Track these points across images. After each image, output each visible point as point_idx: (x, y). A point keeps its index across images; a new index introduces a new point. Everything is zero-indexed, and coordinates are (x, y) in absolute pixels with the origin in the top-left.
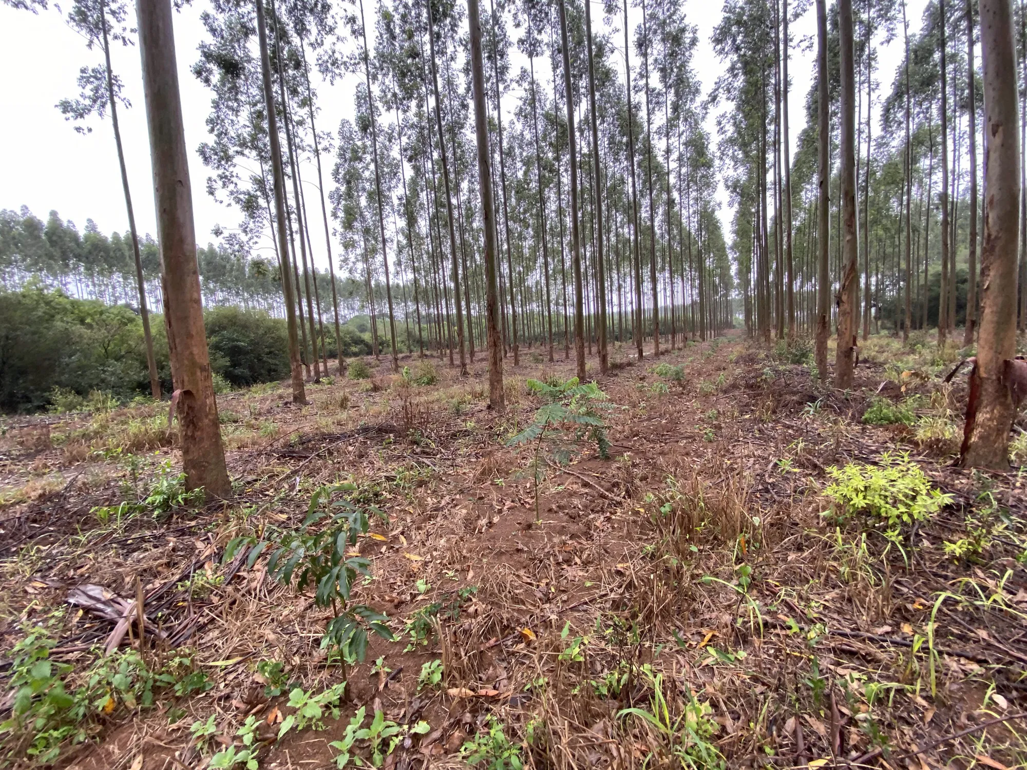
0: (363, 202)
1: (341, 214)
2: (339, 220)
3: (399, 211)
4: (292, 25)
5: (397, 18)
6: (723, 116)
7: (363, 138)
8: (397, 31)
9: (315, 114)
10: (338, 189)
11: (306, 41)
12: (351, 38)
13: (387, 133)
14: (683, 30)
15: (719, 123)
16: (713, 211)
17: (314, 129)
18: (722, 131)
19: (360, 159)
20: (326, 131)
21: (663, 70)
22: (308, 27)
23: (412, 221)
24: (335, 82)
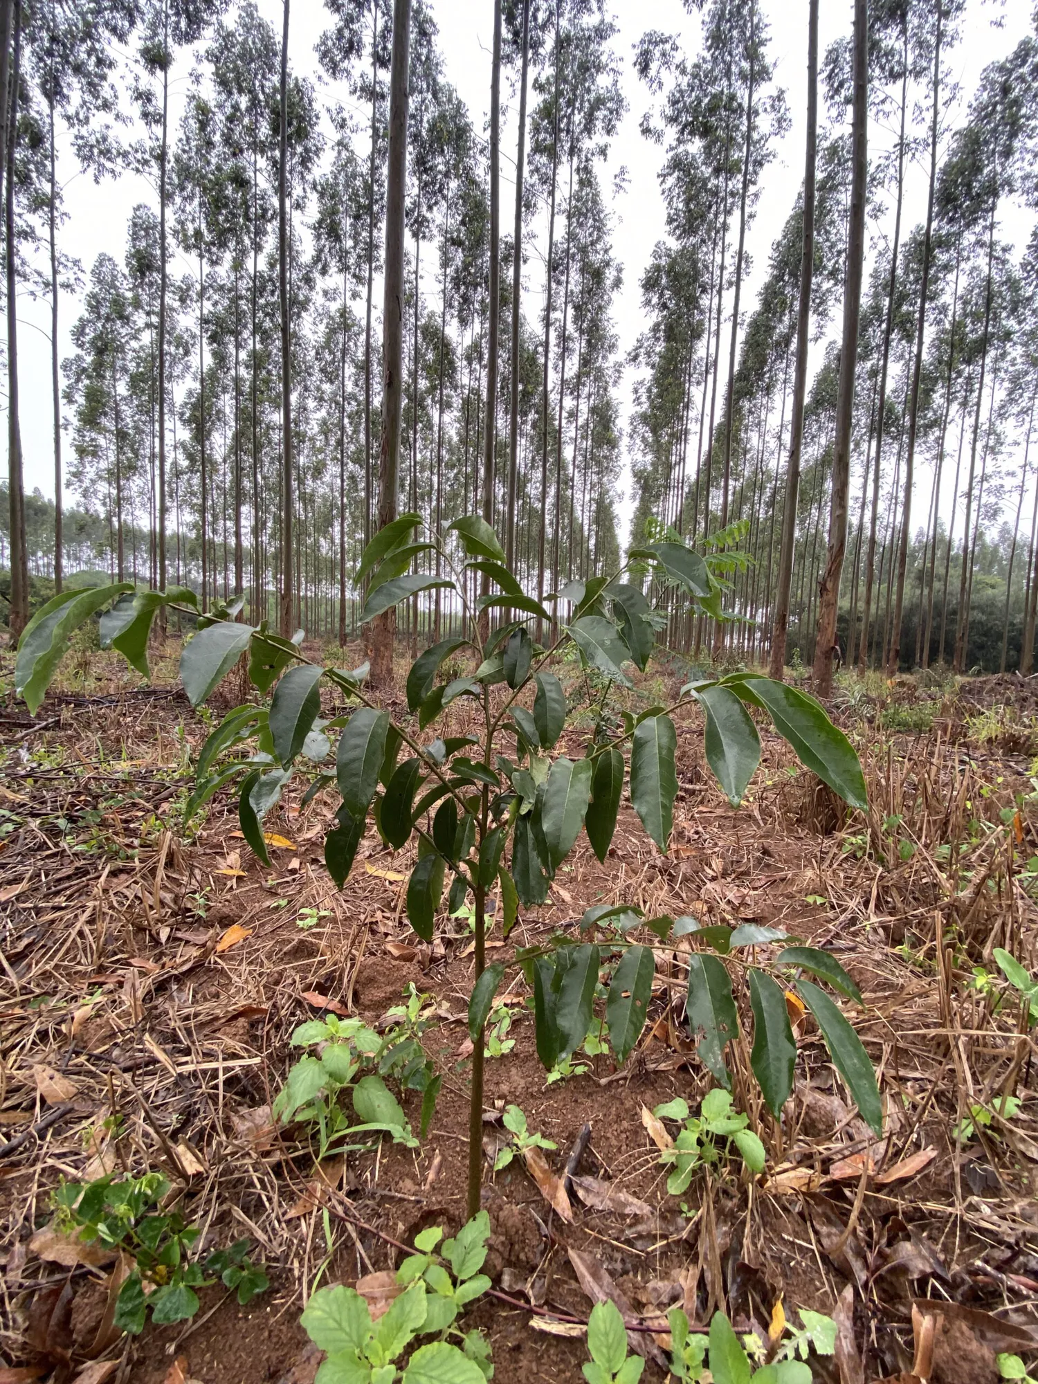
0: (122, 389)
1: (80, 399)
2: (75, 407)
3: (182, 414)
4: (37, 81)
5: (220, 117)
6: (642, 383)
7: (135, 287)
8: (217, 138)
9: (58, 221)
10: (79, 358)
11: (58, 110)
12: (141, 123)
13: (180, 288)
14: (607, 264)
15: (636, 391)
16: (611, 503)
17: (52, 245)
18: (637, 401)
19: (126, 319)
20: (72, 256)
21: (577, 308)
22: (65, 91)
23: (201, 435)
24: (101, 180)
